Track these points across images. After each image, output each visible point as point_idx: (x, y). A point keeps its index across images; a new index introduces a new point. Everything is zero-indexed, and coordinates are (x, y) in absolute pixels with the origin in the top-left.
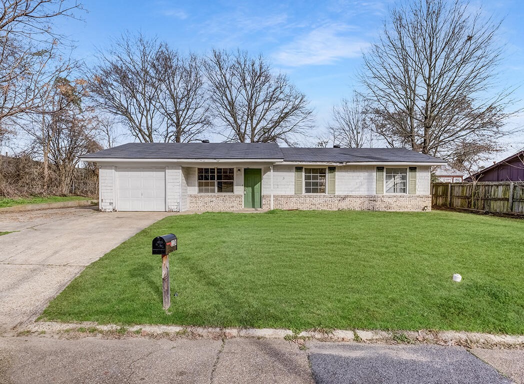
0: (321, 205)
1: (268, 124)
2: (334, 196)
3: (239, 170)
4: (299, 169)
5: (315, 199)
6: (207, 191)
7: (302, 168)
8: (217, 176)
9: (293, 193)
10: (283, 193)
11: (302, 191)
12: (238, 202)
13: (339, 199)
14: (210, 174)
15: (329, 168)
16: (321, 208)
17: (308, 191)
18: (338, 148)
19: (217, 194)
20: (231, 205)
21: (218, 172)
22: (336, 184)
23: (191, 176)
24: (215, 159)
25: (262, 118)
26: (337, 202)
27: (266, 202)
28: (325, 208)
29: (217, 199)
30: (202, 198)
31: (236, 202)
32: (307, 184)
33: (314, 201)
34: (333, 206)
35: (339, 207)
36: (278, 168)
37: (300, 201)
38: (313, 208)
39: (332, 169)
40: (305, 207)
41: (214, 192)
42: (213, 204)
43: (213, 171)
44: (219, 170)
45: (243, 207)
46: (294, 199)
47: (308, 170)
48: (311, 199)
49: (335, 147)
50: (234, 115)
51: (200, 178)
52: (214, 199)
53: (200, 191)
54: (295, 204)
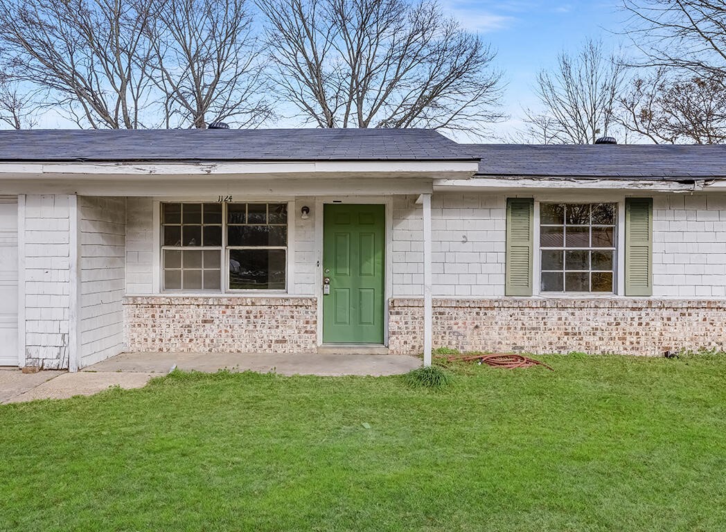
0: (599, 333)
1: (395, 113)
2: (650, 303)
3: (306, 210)
4: (518, 204)
5: (577, 312)
6: (193, 282)
7: (532, 200)
8: (230, 230)
9: (497, 292)
10: (463, 293)
11: (529, 285)
12: (301, 324)
13: (665, 313)
14: (203, 225)
15: (627, 199)
16: (602, 346)
17: (550, 283)
18: (612, 146)
19: (226, 292)
20: (276, 334)
21: (231, 219)
22: (656, 258)
23: (137, 229)
24: (197, 161)
25: (383, 100)
26: (658, 324)
27: (402, 325)
28: (616, 348)
29: (229, 312)
30: (173, 310)
31: (293, 323)
32: (549, 260)
33: (575, 322)
34: (643, 340)
35: (665, 344)
36: (446, 200)
37: (525, 319)
38: (573, 346)
39: (640, 205)
40: (539, 344)
41: (218, 287)
42: (212, 331)
43: (213, 210)
44: (236, 211)
45: (320, 343)
46: (505, 313)
47: (553, 212)
48: (564, 314)
49: (599, 142)
50: (320, 95)
51: (170, 237)
52: (216, 312)
53: (170, 282)
54: (505, 332)
